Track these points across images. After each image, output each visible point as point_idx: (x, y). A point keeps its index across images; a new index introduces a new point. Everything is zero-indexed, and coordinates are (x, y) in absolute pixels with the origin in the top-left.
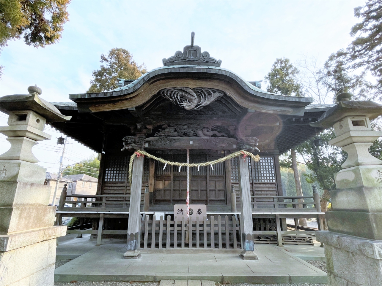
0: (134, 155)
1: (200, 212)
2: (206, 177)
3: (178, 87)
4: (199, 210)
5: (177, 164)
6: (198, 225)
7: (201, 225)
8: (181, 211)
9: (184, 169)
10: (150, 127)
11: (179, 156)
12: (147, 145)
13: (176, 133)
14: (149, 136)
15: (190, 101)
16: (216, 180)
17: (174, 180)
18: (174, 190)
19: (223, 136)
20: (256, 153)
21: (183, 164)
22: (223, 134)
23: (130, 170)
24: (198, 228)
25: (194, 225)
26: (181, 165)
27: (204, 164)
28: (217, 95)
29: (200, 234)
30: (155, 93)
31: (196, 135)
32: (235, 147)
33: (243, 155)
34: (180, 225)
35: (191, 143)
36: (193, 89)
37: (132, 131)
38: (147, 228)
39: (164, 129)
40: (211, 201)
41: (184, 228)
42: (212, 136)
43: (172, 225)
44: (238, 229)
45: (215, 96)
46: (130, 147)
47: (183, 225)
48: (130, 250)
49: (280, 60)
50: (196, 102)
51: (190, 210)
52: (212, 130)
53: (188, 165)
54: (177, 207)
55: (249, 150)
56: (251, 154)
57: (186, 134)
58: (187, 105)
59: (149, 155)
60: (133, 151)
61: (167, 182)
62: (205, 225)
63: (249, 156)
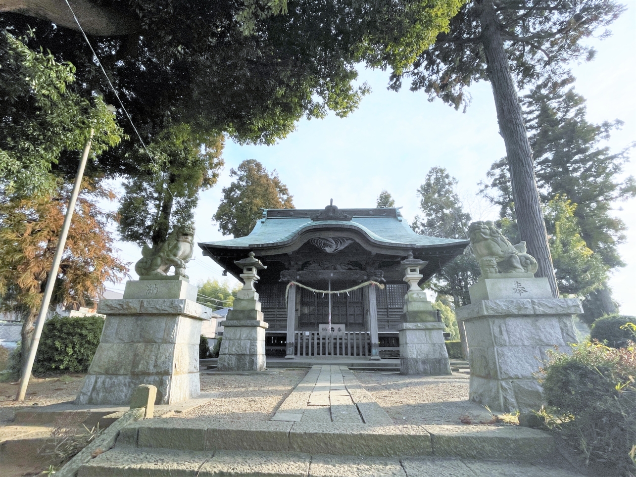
0: (289, 285)
1: (339, 330)
2: (346, 303)
3: (322, 236)
4: (339, 328)
5: (321, 291)
6: (338, 339)
7: (341, 339)
8: (325, 329)
9: (327, 295)
10: (300, 263)
11: (322, 285)
12: (298, 277)
13: (319, 268)
14: (299, 270)
15: (330, 246)
16: (355, 305)
17: (318, 306)
18: (318, 315)
19: (356, 269)
20: (381, 282)
21: (326, 292)
22: (356, 268)
23: (286, 296)
24: (338, 341)
25: (335, 339)
26: (324, 292)
27: (342, 291)
28: (350, 242)
29: (340, 347)
30: (305, 241)
31: (335, 269)
32: (365, 278)
33: (371, 284)
34: (324, 339)
35: (332, 275)
36: (332, 238)
37: (286, 266)
38: (299, 341)
39: (311, 264)
40: (351, 324)
41: (327, 341)
42: (348, 269)
43: (318, 339)
44: (369, 341)
45: (348, 243)
46: (286, 279)
47: (327, 339)
48: (289, 354)
49: (436, 168)
50: (334, 247)
51: (332, 328)
52: (348, 264)
53: (330, 292)
54: (321, 326)
55: (376, 281)
56: (378, 284)
57: (327, 268)
58: (328, 250)
59: (300, 285)
60: (288, 282)
61: (312, 308)
62: (343, 339)
63: (376, 285)
